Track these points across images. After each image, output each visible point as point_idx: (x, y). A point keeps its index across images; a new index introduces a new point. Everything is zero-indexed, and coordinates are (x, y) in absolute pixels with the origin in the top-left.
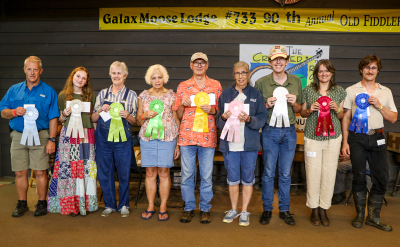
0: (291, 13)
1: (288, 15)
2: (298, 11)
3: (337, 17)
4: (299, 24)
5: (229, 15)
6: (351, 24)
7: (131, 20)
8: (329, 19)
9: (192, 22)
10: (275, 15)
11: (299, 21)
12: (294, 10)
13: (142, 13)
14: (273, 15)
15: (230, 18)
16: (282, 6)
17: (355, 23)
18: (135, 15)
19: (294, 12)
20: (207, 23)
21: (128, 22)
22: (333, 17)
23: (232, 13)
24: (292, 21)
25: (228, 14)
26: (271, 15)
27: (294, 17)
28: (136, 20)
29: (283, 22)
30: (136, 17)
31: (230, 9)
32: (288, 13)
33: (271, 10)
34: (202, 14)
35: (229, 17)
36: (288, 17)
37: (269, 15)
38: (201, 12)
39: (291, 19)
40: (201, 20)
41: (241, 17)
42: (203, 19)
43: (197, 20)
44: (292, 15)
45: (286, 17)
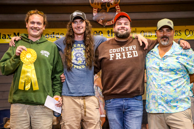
0: (110, 31)
1: (108, 32)
3: (138, 32)
6: (147, 36)
7: (7, 37)
8: (133, 33)
9: (48, 38)
10: (100, 32)
12: (112, 29)
13: (14, 32)
14: (99, 32)
16: (104, 27)
17: (149, 36)
18: (10, 34)
19: (112, 30)
20: (58, 38)
21: (5, 38)
22: (136, 32)
24: (111, 36)
26: (98, 32)
27: (112, 33)
28: (11, 37)
29: (105, 36)
30: (11, 35)
32: (108, 31)
33: (98, 30)
34: (55, 33)
36: (108, 33)
37: (97, 32)
38: (53, 32)
39: (110, 34)
40: (54, 37)
42: (55, 36)
43: (51, 36)
44: (111, 32)
45: (107, 33)
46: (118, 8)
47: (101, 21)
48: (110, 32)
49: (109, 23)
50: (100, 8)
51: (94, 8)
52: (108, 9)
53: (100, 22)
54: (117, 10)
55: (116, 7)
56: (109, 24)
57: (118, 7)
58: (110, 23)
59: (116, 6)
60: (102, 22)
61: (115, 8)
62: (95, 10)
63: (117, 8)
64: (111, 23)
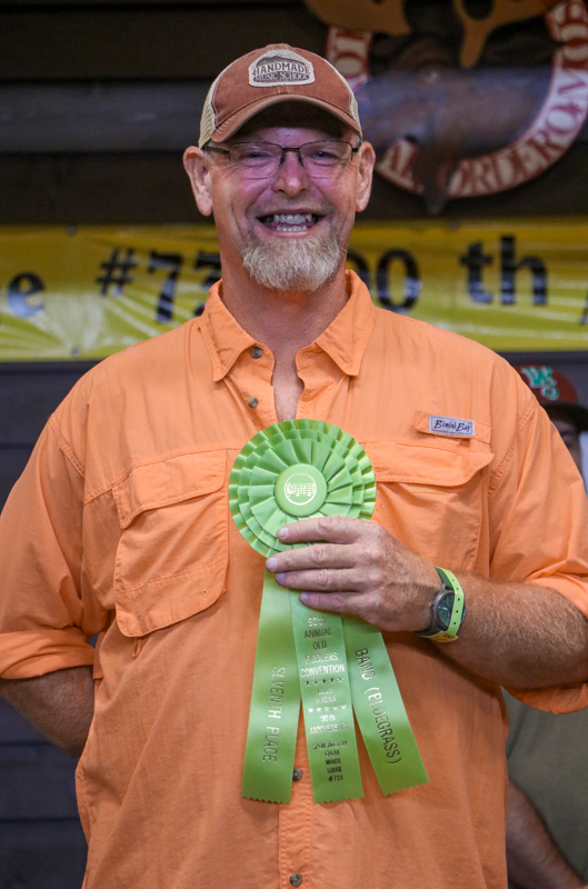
0: (492, 247)
1: (474, 262)
2: (532, 236)
4: (541, 313)
5: (117, 274)
10: (397, 266)
11: (540, 293)
12: (508, 231)
14: (384, 265)
15: (127, 288)
16: (434, 210)
19: (508, 240)
23: (137, 259)
24: (498, 298)
25: (110, 266)
26: (372, 261)
27: (509, 270)
29: (444, 300)
31: (126, 236)
32: (474, 251)
33: (373, 238)
35: (121, 282)
36: (475, 275)
37: (362, 265)
39: (492, 280)
41: (190, 279)
44: (497, 262)
45: (464, 272)
46: (569, 21)
47: (406, 149)
48: (488, 260)
49: (486, 168)
50: (398, 27)
51: (333, 32)
52: (475, 34)
53: (394, 167)
54: (561, 44)
55: (558, 14)
56: (486, 183)
57: (576, 11)
58: (491, 178)
59: (551, 7)
60: (414, 165)
61: (539, 25)
62: (344, 44)
63: (562, 26)
64: (498, 178)
